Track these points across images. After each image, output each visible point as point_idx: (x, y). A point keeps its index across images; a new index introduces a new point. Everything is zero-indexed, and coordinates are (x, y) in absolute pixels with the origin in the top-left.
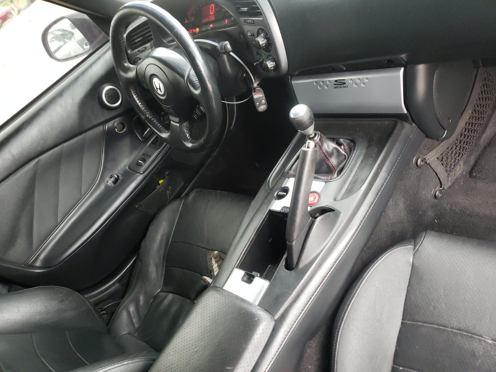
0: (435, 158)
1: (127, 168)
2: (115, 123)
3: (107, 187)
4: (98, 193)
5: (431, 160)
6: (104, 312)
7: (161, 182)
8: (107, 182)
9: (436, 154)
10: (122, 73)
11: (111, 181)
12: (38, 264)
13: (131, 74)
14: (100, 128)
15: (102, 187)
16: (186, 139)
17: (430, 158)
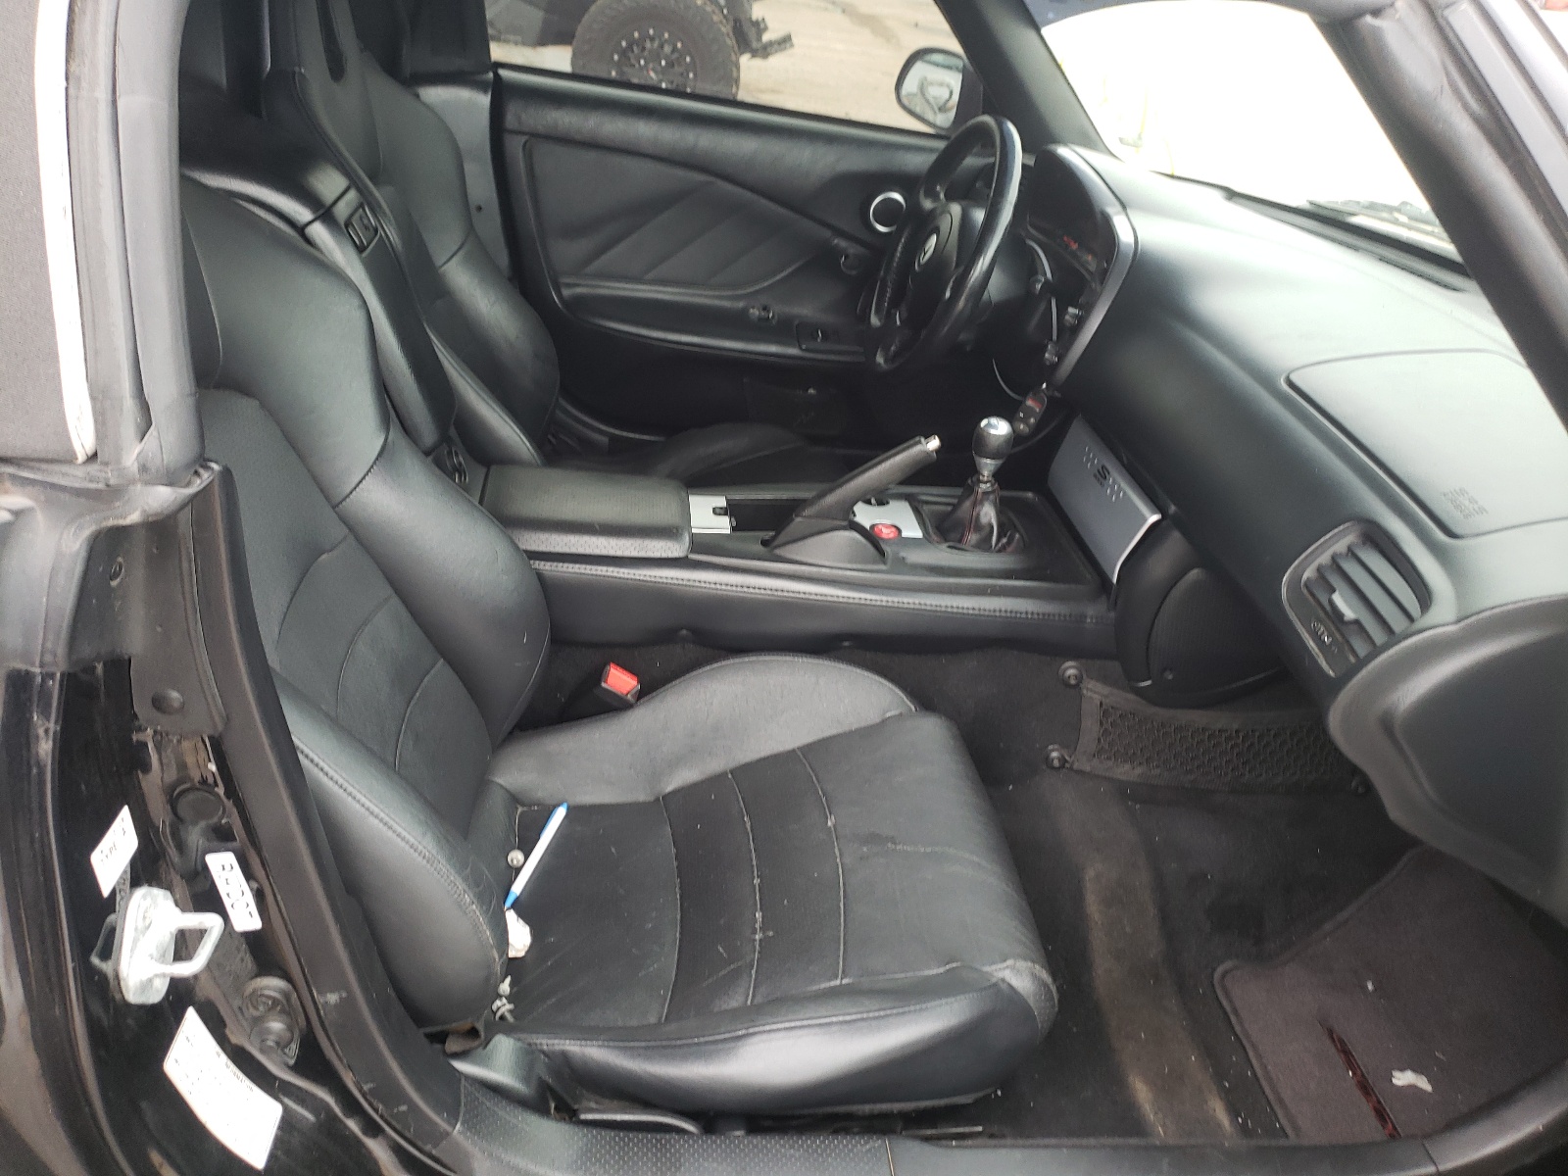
0: (1097, 698)
1: (796, 322)
2: (853, 249)
3: (744, 312)
4: (727, 304)
5: (1089, 694)
6: (553, 440)
7: (811, 391)
8: (753, 308)
9: (1106, 697)
10: (922, 193)
11: (757, 313)
12: (566, 292)
13: (928, 204)
14: (827, 233)
15: (741, 304)
16: (886, 350)
17: (1091, 690)
